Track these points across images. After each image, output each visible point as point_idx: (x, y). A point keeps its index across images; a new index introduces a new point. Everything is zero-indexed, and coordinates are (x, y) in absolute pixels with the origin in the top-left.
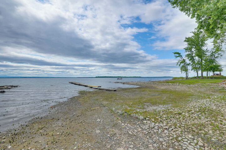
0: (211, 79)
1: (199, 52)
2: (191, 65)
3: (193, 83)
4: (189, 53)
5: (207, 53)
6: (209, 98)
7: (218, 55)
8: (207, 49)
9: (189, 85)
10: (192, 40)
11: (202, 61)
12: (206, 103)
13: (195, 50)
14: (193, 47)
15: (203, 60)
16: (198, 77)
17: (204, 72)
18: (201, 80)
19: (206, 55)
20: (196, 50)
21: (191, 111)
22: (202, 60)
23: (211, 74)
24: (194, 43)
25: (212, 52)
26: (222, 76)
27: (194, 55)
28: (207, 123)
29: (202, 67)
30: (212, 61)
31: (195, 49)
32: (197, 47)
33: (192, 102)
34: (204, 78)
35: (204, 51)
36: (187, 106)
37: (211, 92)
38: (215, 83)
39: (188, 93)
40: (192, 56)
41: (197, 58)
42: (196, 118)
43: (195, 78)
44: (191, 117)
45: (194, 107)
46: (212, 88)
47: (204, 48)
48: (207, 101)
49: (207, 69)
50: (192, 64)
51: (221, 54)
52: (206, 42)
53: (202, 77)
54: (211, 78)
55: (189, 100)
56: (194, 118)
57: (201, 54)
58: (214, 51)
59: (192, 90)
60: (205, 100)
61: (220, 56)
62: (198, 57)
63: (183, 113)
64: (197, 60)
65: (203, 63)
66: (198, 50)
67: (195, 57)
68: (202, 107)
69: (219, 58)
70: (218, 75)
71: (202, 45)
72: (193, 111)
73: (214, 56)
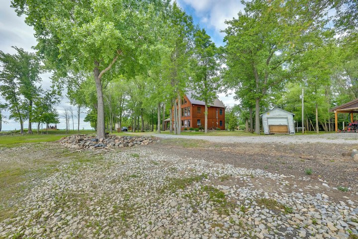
0: (44, 135)
1: (27, 88)
2: (10, 108)
3: (17, 144)
4: (7, 84)
5: (40, 93)
6: (57, 170)
7: (55, 100)
8: (40, 87)
9: (8, 150)
10: (15, 63)
11: (31, 105)
12: (58, 184)
13: (19, 83)
14: (17, 77)
15: (33, 103)
16: (23, 131)
17: (34, 123)
18: (28, 136)
19: (38, 95)
20: (21, 83)
21: (42, 212)
22: (31, 102)
23: (44, 126)
24: (19, 69)
25: (47, 93)
26: (58, 130)
27: (17, 90)
28: (80, 226)
29: (31, 114)
30: (46, 107)
31: (19, 81)
32: (23, 78)
33: (33, 190)
34: (33, 132)
35: (35, 88)
36: (26, 204)
37: (54, 159)
38: (53, 141)
39: (12, 167)
40: (13, 92)
41: (22, 98)
42: (60, 225)
43: (17, 132)
44: (48, 230)
45: (43, 202)
46: (53, 151)
47: (36, 84)
48: (57, 178)
49: (40, 119)
50: (11, 106)
51: (58, 99)
52: (39, 75)
53: (31, 132)
54: (44, 132)
55: (23, 187)
56: (54, 229)
57: (30, 92)
58: (50, 93)
59: (18, 160)
60: (54, 178)
61: (57, 101)
62: (25, 97)
63: (27, 232)
64: (23, 101)
65: (33, 108)
66: (25, 83)
67: (19, 95)
68: (56, 194)
69: (56, 104)
70: (52, 128)
71: (33, 78)
72: (46, 213)
73: (50, 100)
